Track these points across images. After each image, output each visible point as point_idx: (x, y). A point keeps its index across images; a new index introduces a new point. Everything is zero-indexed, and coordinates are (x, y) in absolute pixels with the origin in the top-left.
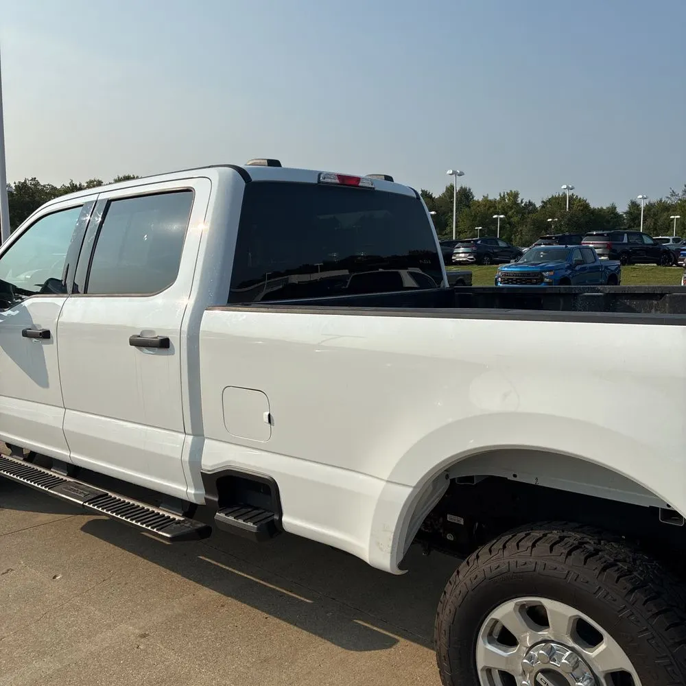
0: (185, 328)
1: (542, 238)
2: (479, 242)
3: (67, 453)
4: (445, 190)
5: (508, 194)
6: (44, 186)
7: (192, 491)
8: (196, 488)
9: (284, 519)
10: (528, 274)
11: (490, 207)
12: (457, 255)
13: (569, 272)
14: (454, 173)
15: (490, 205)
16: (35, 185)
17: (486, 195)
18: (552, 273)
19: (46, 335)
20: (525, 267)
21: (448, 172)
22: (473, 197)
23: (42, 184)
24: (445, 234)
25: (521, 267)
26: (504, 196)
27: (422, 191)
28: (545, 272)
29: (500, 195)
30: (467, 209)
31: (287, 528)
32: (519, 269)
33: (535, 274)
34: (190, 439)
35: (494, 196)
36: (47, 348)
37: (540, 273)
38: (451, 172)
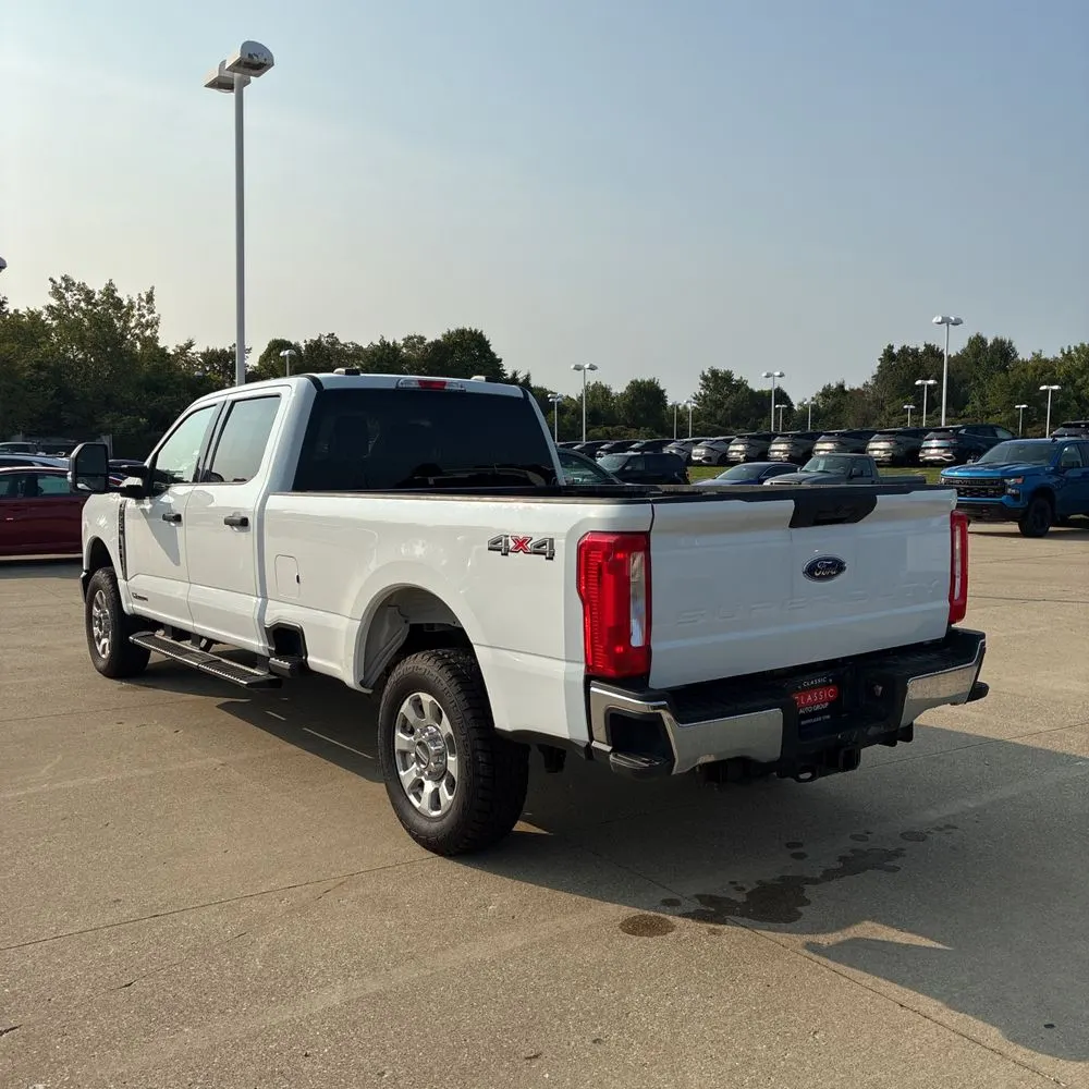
0: (257, 509)
1: (1065, 426)
2: (963, 432)
3: (191, 623)
4: (966, 344)
5: (1076, 349)
6: (345, 345)
7: (261, 645)
8: (264, 642)
9: (309, 659)
10: (982, 481)
11: (1045, 372)
12: (927, 451)
13: (1055, 479)
14: (945, 321)
15: (1043, 369)
16: (333, 344)
17: (1037, 352)
18: (1020, 481)
19: (178, 518)
20: (978, 471)
21: (935, 320)
22: (1016, 356)
23: (342, 342)
24: (964, 416)
25: (973, 471)
26: (1069, 352)
27: (925, 345)
28: (1010, 478)
29: (1062, 351)
30: (1002, 376)
31: (311, 666)
32: (968, 474)
33: (992, 481)
34: (260, 600)
35: (1051, 353)
36: (180, 530)
37: (1001, 480)
38: (940, 320)
